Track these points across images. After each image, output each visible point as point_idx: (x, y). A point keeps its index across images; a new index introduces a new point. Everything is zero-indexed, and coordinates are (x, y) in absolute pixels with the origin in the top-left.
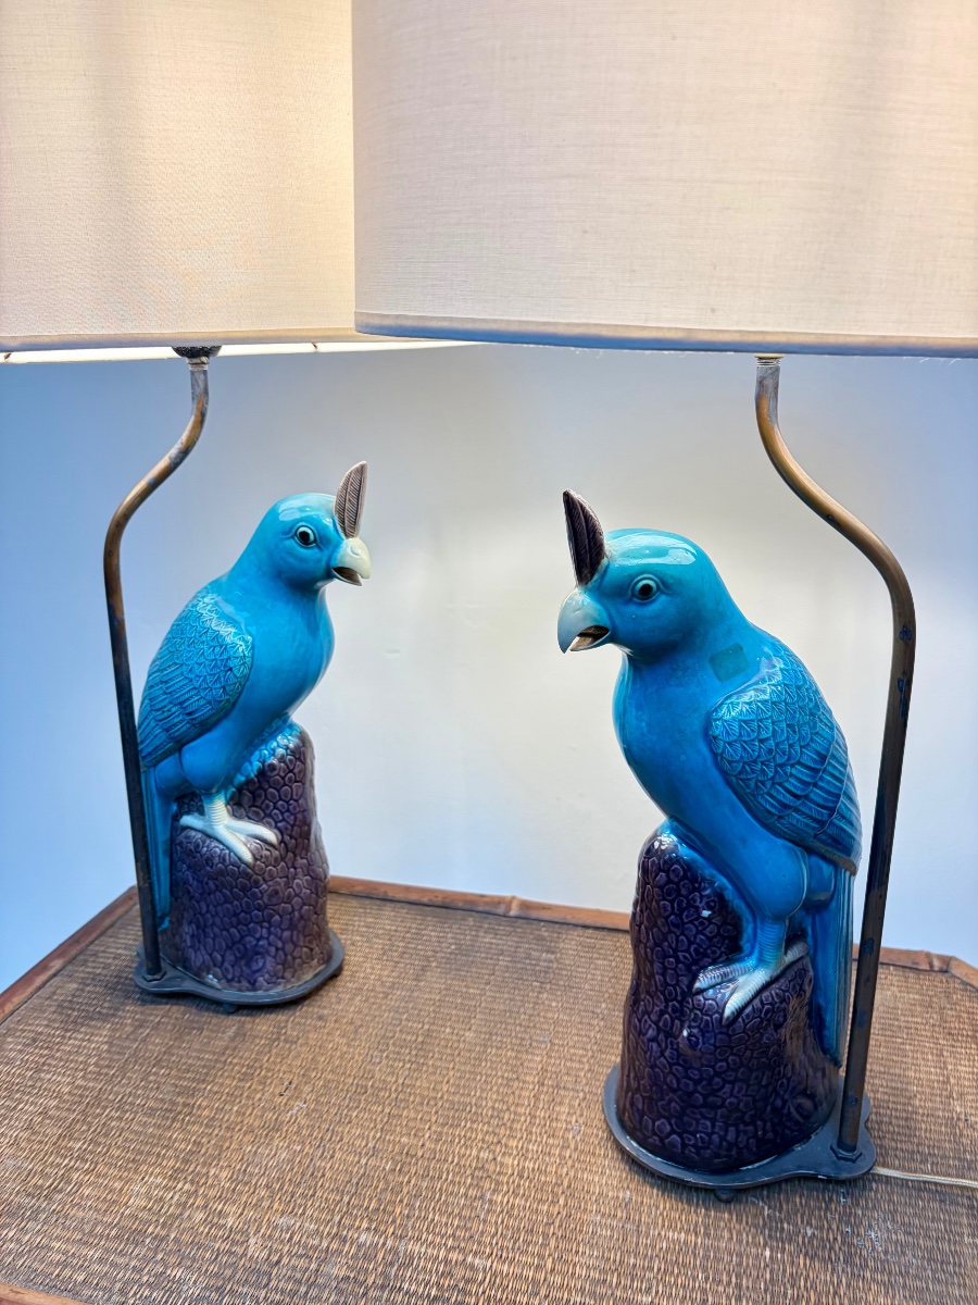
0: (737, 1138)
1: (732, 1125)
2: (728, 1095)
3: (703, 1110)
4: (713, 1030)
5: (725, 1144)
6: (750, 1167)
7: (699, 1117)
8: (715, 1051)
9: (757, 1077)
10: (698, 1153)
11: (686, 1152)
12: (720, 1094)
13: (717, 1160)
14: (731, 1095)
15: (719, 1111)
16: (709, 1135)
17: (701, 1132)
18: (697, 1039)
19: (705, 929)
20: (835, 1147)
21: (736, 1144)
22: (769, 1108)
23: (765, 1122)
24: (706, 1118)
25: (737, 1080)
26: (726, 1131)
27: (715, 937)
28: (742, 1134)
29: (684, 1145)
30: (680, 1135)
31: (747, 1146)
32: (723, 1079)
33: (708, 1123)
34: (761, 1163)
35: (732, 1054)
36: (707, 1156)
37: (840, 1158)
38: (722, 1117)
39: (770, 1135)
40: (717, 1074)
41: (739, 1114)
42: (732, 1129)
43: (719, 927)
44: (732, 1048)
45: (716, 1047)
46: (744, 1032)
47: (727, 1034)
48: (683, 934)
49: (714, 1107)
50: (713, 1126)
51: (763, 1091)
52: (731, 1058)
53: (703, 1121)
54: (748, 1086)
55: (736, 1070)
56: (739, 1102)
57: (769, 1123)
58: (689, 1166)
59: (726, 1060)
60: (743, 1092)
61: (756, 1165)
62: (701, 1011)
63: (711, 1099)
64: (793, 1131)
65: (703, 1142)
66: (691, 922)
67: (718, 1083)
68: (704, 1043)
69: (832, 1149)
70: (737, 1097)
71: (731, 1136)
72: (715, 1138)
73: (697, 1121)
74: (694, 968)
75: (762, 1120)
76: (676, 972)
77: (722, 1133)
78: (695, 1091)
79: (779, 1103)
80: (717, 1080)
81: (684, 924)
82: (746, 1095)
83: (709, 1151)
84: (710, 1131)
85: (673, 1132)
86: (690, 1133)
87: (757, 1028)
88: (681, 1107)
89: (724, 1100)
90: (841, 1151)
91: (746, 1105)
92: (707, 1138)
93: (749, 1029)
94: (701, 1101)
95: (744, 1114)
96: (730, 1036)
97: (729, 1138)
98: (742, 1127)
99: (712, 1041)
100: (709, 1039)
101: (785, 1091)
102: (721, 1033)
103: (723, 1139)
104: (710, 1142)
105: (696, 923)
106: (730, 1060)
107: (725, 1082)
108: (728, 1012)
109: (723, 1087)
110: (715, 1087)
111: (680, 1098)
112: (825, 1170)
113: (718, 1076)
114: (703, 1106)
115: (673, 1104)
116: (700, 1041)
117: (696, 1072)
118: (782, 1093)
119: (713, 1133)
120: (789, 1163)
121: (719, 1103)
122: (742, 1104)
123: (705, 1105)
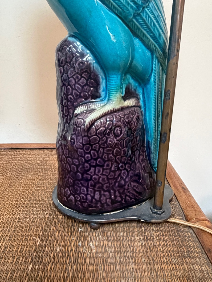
0: (100, 198)
1: (97, 191)
2: (93, 173)
3: (82, 182)
4: (81, 135)
5: (94, 200)
6: (108, 214)
7: (80, 185)
8: (83, 147)
9: (108, 165)
10: (82, 205)
11: (77, 204)
12: (89, 173)
13: (90, 209)
14: (95, 174)
15: (90, 182)
16: (86, 195)
17: (82, 194)
18: (74, 140)
19: (79, 81)
20: (152, 208)
21: (100, 201)
22: (117, 184)
23: (115, 192)
24: (83, 186)
25: (97, 165)
26: (94, 194)
27: (85, 85)
28: (103, 196)
29: (76, 201)
30: (74, 196)
31: (106, 202)
32: (90, 164)
33: (85, 189)
34: (115, 212)
35: (92, 149)
36: (85, 206)
37: (153, 213)
38: (91, 185)
39: (119, 199)
40: (87, 161)
41: (100, 185)
42: (97, 193)
43: (87, 80)
44: (92, 146)
45: (83, 145)
46: (96, 135)
47: (87, 136)
48: (69, 85)
49: (87, 180)
50: (87, 191)
51: (112, 174)
52: (92, 152)
53: (82, 188)
54: (103, 170)
55: (96, 160)
56: (100, 178)
57: (117, 192)
58: (79, 211)
59: (90, 153)
60: (101, 173)
61: (112, 213)
62: (76, 125)
63: (85, 176)
64: (131, 198)
65: (83, 199)
66: (72, 77)
67: (87, 167)
68: (77, 142)
69: (151, 209)
70: (98, 175)
71: (97, 196)
72: (89, 197)
73: (80, 187)
74: (75, 104)
75: (113, 190)
76: (68, 108)
77: (92, 195)
78: (78, 171)
79: (123, 182)
80: (86, 164)
81: (69, 78)
82: (102, 174)
83: (86, 204)
84: (86, 193)
85: (71, 194)
86: (78, 194)
87: (104, 133)
88: (73, 181)
89: (91, 177)
90: (154, 209)
91: (103, 180)
92: (85, 197)
93: (98, 133)
94: (81, 177)
95: (103, 185)
96: (89, 137)
97: (96, 197)
98: (102, 192)
99: (81, 141)
100: (79, 140)
101: (126, 177)
102: (85, 136)
103: (93, 197)
104: (87, 199)
105: (74, 77)
106: (92, 153)
107: (91, 166)
108: (87, 123)
109: (90, 169)
110: (86, 169)
111: (72, 176)
112: (145, 217)
113: (87, 163)
114: (82, 180)
115: (70, 180)
116: (75, 141)
117: (77, 161)
118: (125, 178)
119: (88, 194)
120: (128, 214)
121: (89, 178)
122: (101, 179)
123: (83, 179)
